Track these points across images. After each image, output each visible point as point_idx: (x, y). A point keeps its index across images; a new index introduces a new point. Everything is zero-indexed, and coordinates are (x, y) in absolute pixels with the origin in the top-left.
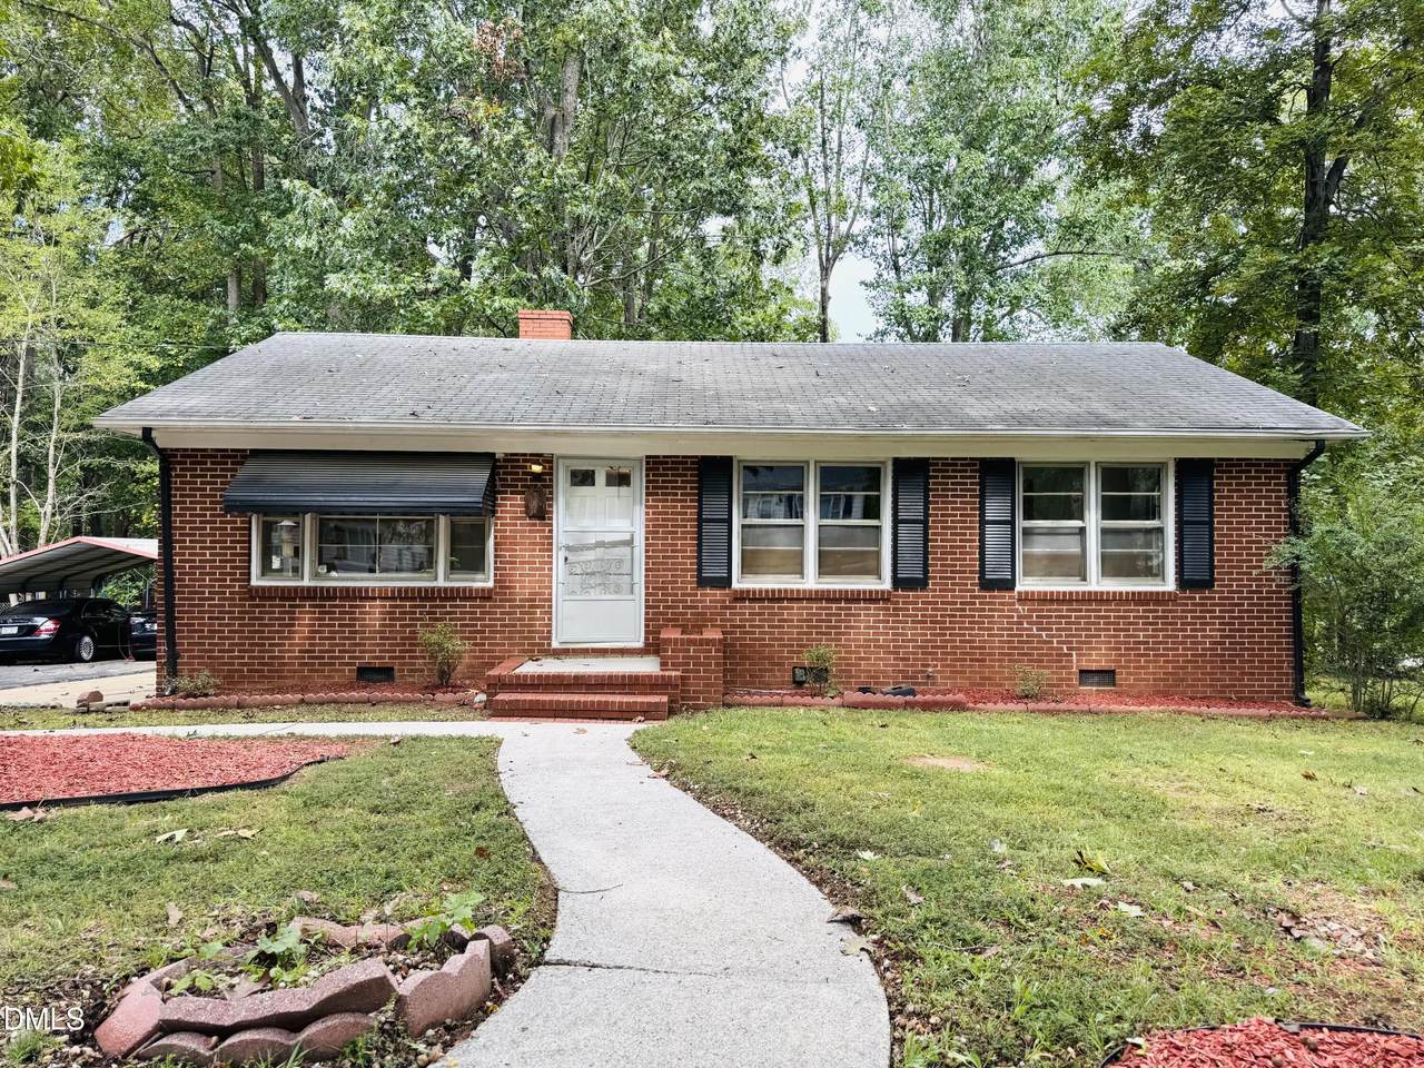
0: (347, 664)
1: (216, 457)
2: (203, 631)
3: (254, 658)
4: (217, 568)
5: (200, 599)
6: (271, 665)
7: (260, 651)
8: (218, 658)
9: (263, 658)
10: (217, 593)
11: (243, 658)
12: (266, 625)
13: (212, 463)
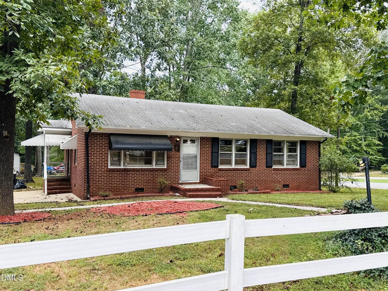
0: (133, 188)
1: (100, 135)
2: (96, 180)
3: (110, 187)
4: (100, 164)
5: (96, 172)
6: (114, 188)
8: (100, 187)
10: (100, 170)
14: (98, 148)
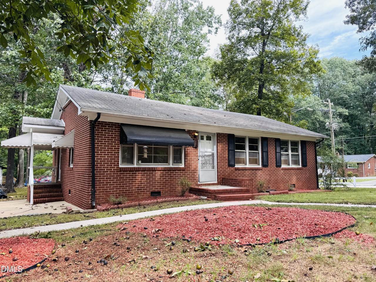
0: (148, 191)
1: (110, 125)
2: (104, 183)
3: (120, 191)
4: (109, 161)
5: (103, 172)
6: (126, 193)
7: (122, 189)
8: (109, 191)
9: (123, 191)
10: (109, 170)
11: (117, 191)
12: (125, 180)
13: (108, 127)
14: (106, 142)
